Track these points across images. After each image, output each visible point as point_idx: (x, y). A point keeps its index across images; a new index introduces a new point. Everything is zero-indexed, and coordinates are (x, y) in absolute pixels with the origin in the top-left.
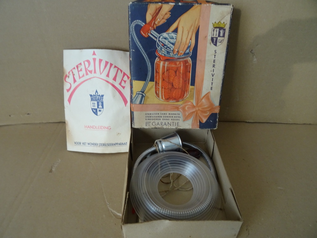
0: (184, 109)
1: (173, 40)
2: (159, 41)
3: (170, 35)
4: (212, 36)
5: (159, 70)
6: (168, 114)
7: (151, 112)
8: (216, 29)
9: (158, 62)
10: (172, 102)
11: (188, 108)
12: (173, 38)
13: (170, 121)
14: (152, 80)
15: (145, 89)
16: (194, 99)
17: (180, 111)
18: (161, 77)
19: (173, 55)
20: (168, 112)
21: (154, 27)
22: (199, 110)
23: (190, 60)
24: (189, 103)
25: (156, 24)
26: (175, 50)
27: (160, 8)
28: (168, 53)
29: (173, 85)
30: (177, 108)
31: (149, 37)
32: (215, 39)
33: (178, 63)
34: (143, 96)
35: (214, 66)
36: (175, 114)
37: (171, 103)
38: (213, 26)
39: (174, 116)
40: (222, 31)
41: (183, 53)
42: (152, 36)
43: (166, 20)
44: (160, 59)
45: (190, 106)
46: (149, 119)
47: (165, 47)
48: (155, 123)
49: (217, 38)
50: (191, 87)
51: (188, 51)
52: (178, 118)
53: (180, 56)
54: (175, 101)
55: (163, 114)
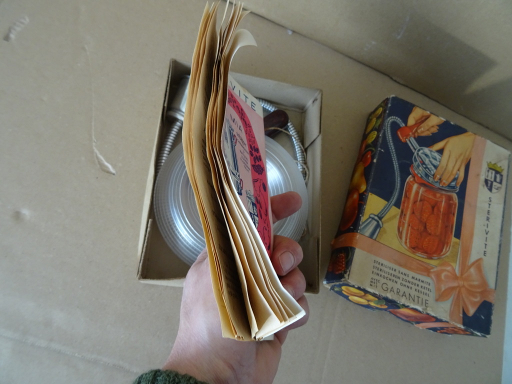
0: (438, 275)
1: (436, 162)
2: (418, 154)
3: (433, 153)
4: (487, 178)
5: (410, 194)
6: (410, 277)
7: (385, 262)
8: (491, 171)
9: (411, 181)
10: (421, 255)
11: (446, 276)
12: (435, 159)
13: (413, 293)
14: (397, 205)
15: (385, 215)
16: (458, 262)
17: (432, 279)
18: (410, 206)
19: (432, 182)
20: (412, 274)
21: (414, 135)
22: (464, 286)
23: (455, 199)
24: (449, 268)
25: (418, 133)
26: (436, 176)
27: (428, 117)
28: (427, 175)
29: (425, 227)
30: (427, 271)
31: (406, 143)
32: (489, 183)
33: (438, 195)
34: (378, 226)
35: (488, 219)
36: (423, 282)
37: (417, 258)
38: (488, 165)
39: (421, 284)
40: (498, 176)
41: (447, 183)
42: (410, 145)
43: (432, 133)
44: (414, 180)
45: (449, 274)
46: (378, 274)
47: (424, 166)
48: (387, 286)
49: (492, 182)
50: (454, 239)
51: (453, 184)
52: (428, 292)
53: (443, 186)
54: (425, 257)
55: (402, 273)
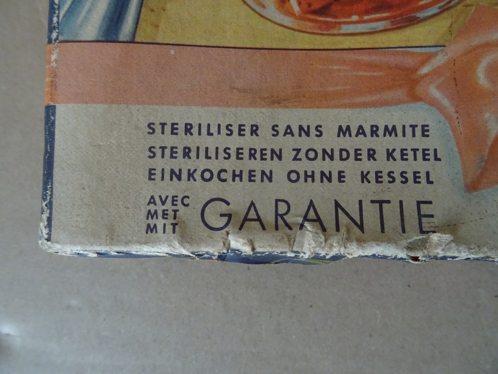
10: (361, 28)
13: (353, 192)
54: (380, 25)
55: (289, 131)
